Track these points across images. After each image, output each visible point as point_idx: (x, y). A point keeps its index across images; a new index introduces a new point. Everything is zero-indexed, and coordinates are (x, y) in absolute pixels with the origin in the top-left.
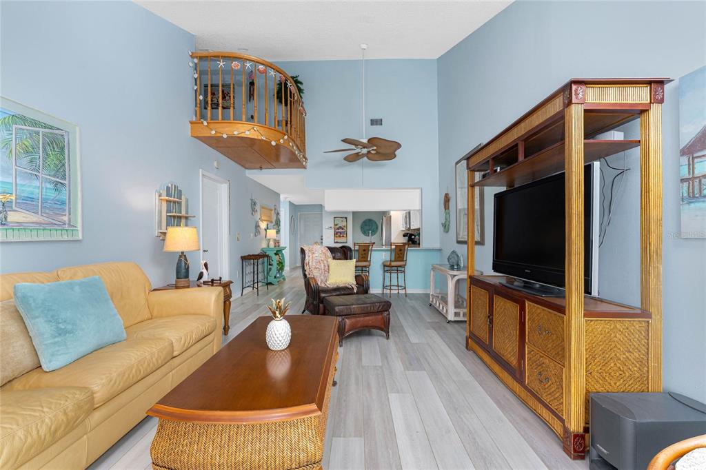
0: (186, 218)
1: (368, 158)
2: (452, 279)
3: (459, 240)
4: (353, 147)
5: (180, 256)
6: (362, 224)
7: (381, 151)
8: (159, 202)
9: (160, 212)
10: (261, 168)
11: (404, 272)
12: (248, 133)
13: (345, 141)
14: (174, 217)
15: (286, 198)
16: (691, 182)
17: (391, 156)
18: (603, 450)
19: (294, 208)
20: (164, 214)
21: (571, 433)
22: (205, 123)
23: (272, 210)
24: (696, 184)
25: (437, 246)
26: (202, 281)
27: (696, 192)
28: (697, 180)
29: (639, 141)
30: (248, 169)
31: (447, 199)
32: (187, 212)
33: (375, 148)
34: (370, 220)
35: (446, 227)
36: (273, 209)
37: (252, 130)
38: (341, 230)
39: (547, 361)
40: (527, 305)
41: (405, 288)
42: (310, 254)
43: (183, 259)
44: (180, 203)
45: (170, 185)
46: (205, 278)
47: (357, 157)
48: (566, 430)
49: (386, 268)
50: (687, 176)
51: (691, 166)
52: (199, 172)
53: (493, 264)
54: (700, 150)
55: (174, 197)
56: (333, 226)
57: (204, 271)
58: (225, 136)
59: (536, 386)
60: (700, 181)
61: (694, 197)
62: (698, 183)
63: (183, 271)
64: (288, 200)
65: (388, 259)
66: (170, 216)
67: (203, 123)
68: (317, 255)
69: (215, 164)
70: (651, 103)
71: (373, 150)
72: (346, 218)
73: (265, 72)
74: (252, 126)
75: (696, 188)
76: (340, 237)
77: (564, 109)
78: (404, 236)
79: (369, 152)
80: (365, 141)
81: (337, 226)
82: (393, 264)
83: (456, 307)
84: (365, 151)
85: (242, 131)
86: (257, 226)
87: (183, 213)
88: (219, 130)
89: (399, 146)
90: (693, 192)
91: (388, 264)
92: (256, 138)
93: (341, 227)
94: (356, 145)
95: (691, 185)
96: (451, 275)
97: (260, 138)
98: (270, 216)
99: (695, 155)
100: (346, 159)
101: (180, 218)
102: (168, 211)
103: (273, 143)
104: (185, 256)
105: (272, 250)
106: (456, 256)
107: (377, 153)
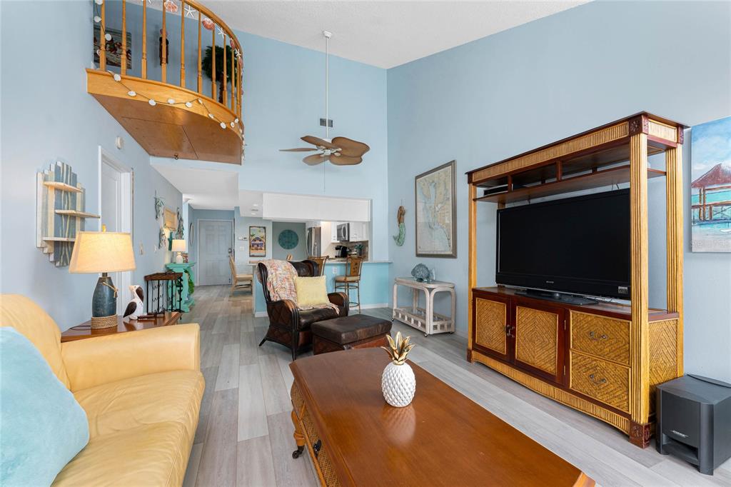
0: (83, 218)
1: (331, 162)
2: (430, 293)
3: (419, 253)
4: (315, 147)
5: (101, 280)
6: (280, 235)
7: (345, 153)
8: (44, 190)
9: (45, 207)
10: (176, 157)
11: (358, 287)
12: (189, 105)
13: (306, 139)
14: (66, 215)
15: (187, 200)
16: (702, 209)
17: (357, 160)
18: (681, 434)
19: (194, 211)
20: (52, 211)
21: (642, 426)
22: (118, 77)
23: (175, 214)
24: (707, 209)
25: (387, 259)
26: (135, 316)
27: (706, 217)
28: (708, 207)
29: (666, 173)
30: (154, 155)
31: (401, 213)
32: (83, 210)
33: (340, 149)
34: (289, 231)
35: (399, 239)
36: (176, 212)
37: (195, 102)
38: (258, 242)
39: (603, 364)
40: (571, 313)
41: (359, 305)
42: (273, 271)
43: (106, 283)
44: (73, 194)
45: (60, 164)
46: (140, 311)
47: (319, 158)
48: (633, 424)
49: (338, 284)
50: (698, 204)
51: (702, 197)
52: (98, 150)
53: (496, 276)
54: (711, 185)
55: (67, 183)
56: (248, 237)
57: (137, 300)
58: (152, 103)
59: (585, 389)
60: (711, 208)
61: (705, 220)
62: (709, 210)
63: (107, 302)
64: (189, 202)
65: (344, 273)
66: (61, 214)
67: (113, 77)
68: (281, 272)
69: (118, 141)
70: (677, 142)
71: (337, 152)
72: (265, 228)
73: (211, 28)
74: (196, 98)
75: (707, 214)
76: (257, 249)
77: (630, 136)
78: (337, 249)
79: (332, 154)
80: (330, 141)
81: (254, 237)
82: (349, 279)
83: (434, 321)
84: (328, 152)
85: (180, 100)
86: (161, 235)
87: (79, 211)
88: (144, 93)
89: (366, 148)
90: (704, 216)
91: (343, 279)
92: (201, 114)
93: (258, 238)
94: (318, 145)
95: (702, 211)
96: (428, 289)
97: (206, 115)
98: (173, 222)
99: (706, 188)
100: (306, 160)
101: (73, 217)
102: (58, 206)
103: (223, 126)
104: (110, 278)
105: (180, 266)
106: (424, 269)
107: (342, 156)
